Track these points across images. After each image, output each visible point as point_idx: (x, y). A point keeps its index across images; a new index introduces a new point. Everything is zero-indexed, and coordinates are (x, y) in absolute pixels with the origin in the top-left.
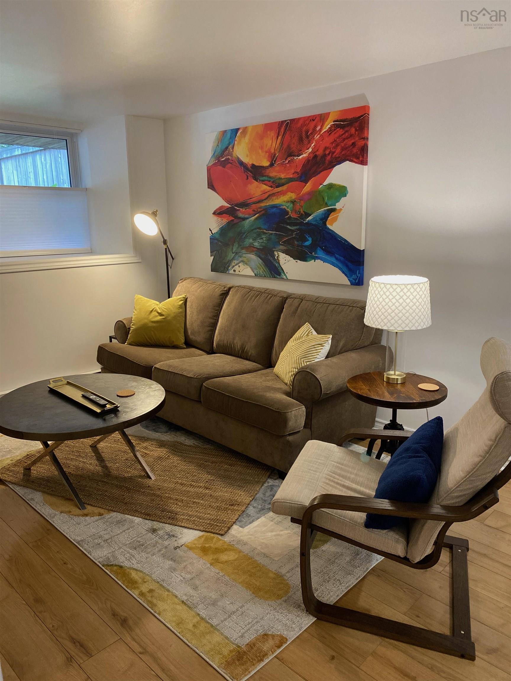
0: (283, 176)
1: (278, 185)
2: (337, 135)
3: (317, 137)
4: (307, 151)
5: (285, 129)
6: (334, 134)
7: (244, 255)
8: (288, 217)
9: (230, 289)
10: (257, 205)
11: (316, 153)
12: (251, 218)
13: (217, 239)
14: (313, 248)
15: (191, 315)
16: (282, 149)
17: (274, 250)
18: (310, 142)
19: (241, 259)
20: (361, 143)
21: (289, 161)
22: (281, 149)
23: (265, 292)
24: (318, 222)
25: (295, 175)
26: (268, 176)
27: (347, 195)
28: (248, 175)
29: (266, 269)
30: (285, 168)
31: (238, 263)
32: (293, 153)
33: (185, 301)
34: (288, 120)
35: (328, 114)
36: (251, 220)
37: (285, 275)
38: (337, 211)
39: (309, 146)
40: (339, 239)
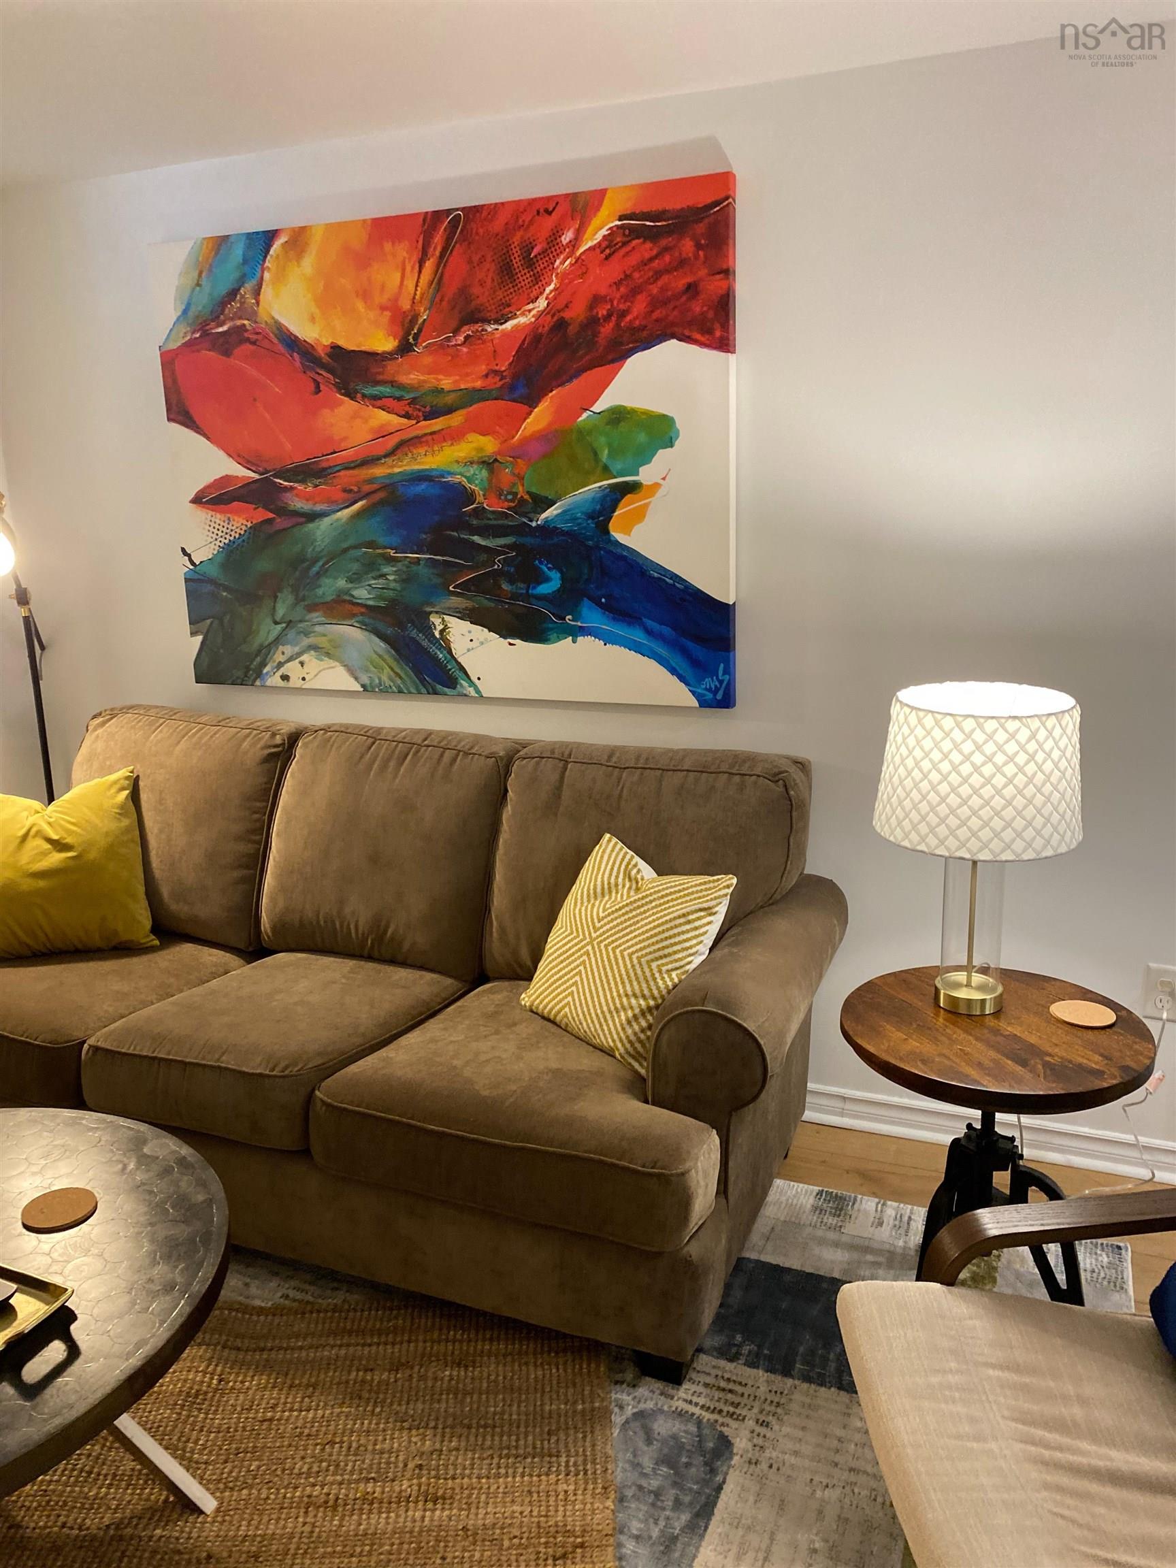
0: (446, 383)
1: (429, 412)
2: (634, 260)
3: (563, 264)
4: (531, 306)
5: (449, 239)
6: (624, 256)
7: (318, 628)
8: (474, 509)
9: (293, 739)
10: (355, 472)
11: (562, 314)
12: (339, 513)
13: (211, 581)
14: (566, 601)
15: (163, 836)
16: (441, 300)
17: (428, 609)
18: (538, 281)
19: (306, 641)
20: (713, 286)
21: (467, 338)
22: (437, 299)
23: (426, 743)
24: (579, 524)
25: (490, 380)
26: (392, 383)
27: (677, 443)
28: (319, 378)
29: (402, 668)
30: (453, 357)
31: (299, 654)
32: (480, 312)
33: (131, 788)
34: (457, 209)
35: (601, 194)
36: (338, 520)
37: (472, 683)
38: (643, 492)
39: (535, 293)
40: (656, 575)
